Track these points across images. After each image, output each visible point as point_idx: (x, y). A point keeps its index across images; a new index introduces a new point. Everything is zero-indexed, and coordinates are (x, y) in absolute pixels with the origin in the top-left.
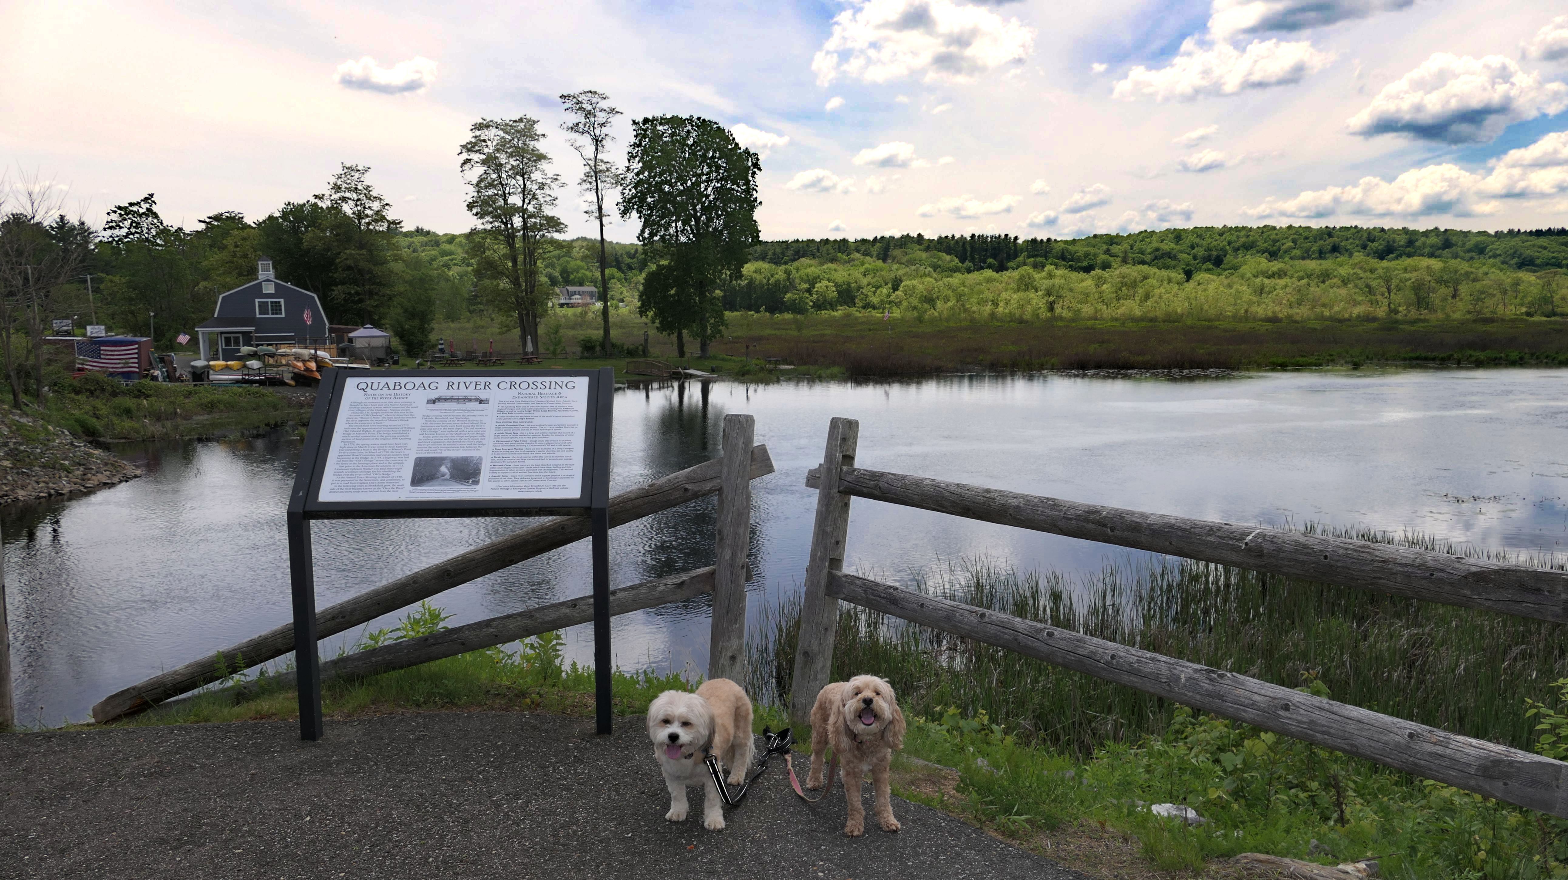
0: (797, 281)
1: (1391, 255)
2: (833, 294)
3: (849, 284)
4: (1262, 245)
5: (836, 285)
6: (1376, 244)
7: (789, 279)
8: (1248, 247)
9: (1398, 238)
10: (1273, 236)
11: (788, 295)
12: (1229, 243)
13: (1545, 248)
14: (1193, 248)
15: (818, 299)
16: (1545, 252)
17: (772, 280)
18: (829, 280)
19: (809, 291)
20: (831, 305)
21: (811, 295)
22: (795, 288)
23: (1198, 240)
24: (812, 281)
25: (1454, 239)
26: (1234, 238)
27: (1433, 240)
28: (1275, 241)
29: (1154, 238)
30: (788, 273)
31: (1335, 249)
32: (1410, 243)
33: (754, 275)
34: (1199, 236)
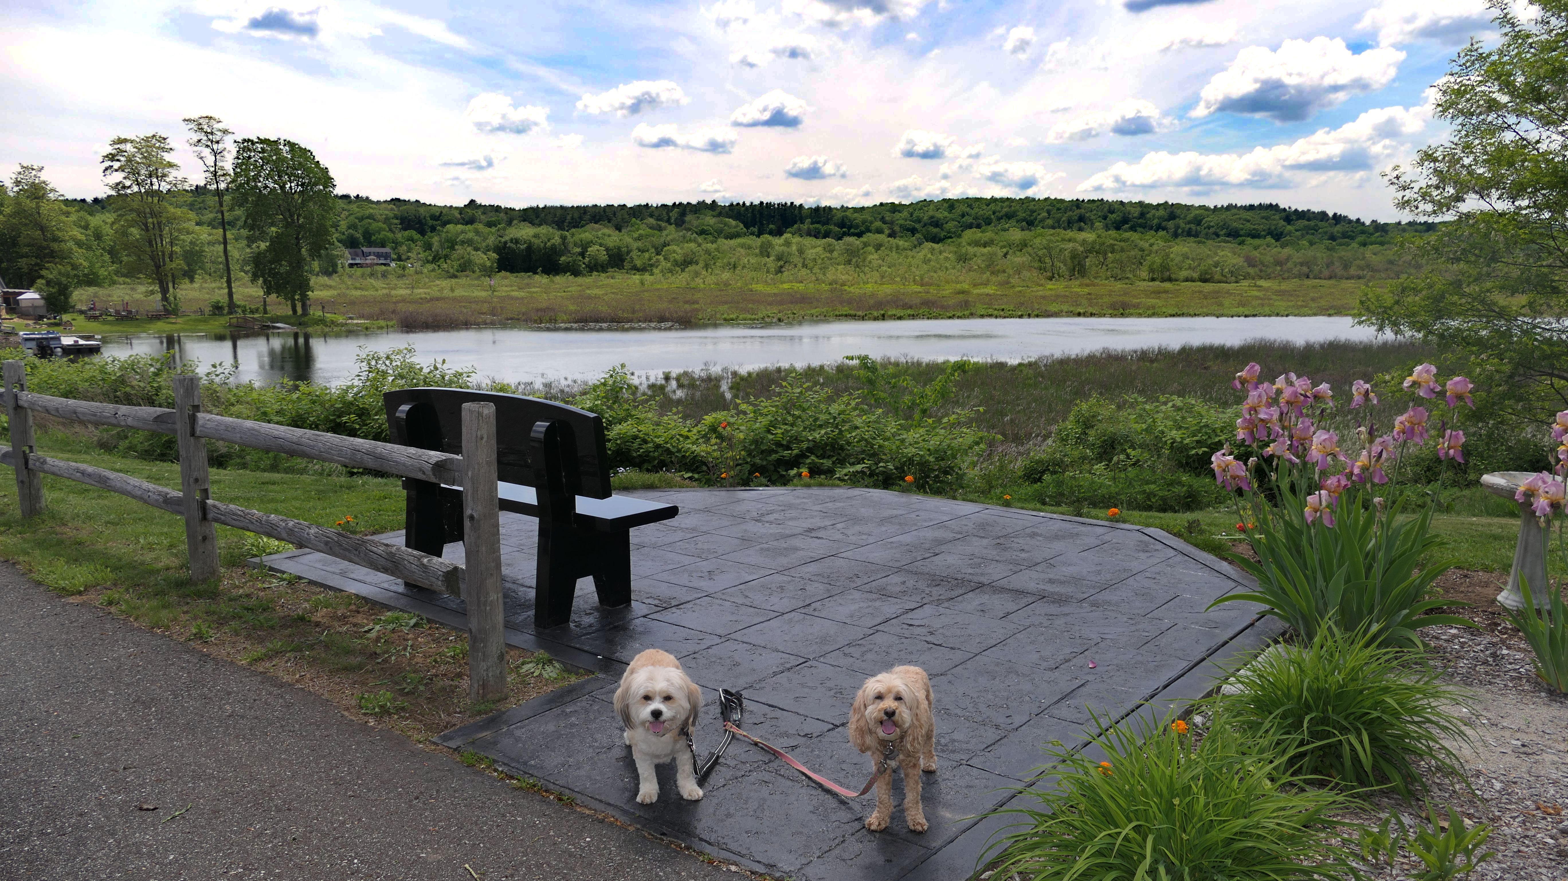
0: (571, 245)
1: (1127, 226)
2: (603, 256)
3: (619, 248)
4: (1021, 215)
5: (607, 250)
6: (1114, 216)
7: (564, 244)
8: (1009, 216)
9: (1132, 210)
10: (1031, 207)
11: (563, 258)
12: (994, 213)
13: (1248, 221)
14: (963, 216)
15: (590, 262)
16: (1248, 224)
17: (549, 244)
18: (601, 245)
19: (582, 254)
20: (602, 267)
21: (584, 258)
22: (569, 252)
23: (968, 209)
24: (585, 246)
25: (1178, 212)
26: (998, 208)
27: (1161, 212)
28: (1033, 211)
29: (931, 207)
30: (564, 238)
31: (1081, 219)
32: (1142, 215)
33: (533, 240)
34: (970, 206)
